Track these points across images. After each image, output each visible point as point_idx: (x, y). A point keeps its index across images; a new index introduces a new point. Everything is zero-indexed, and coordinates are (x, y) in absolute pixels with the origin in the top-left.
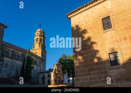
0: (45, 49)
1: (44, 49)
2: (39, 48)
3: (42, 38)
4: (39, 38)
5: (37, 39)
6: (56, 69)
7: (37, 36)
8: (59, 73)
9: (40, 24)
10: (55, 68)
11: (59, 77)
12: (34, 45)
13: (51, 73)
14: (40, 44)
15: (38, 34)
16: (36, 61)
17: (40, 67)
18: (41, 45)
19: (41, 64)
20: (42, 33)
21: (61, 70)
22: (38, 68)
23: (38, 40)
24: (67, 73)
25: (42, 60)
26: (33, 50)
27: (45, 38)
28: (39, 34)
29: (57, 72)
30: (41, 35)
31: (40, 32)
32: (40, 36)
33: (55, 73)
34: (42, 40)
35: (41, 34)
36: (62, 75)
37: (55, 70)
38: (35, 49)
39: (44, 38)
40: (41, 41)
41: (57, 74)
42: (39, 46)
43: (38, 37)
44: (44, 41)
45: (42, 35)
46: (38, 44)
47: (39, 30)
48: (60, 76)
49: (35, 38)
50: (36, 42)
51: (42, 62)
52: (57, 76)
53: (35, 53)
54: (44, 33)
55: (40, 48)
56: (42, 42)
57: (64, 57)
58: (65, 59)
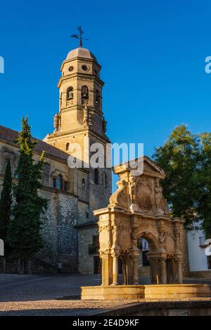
0: (104, 129)
1: (100, 132)
2: (77, 126)
3: (90, 85)
4: (75, 87)
5: (70, 89)
6: (126, 188)
7: (69, 77)
8: (150, 214)
9: (80, 29)
10: (121, 187)
11: (145, 236)
12: (59, 118)
13: (96, 213)
14: (80, 108)
15: (71, 69)
16: (65, 178)
17: (88, 203)
18: (85, 115)
19: (91, 191)
20: (89, 66)
21: (160, 196)
22: (76, 206)
23: (75, 92)
24: (198, 224)
25: (91, 175)
26: (56, 136)
27: (102, 84)
28: (75, 70)
29: (132, 209)
30: (83, 72)
31: (80, 59)
32: (81, 76)
33: (120, 213)
34: (91, 95)
35: (84, 68)
36: (167, 228)
37: (122, 195)
38: (62, 130)
39: (99, 83)
40: (87, 98)
41: (132, 222)
42: (80, 118)
43: (74, 83)
44: (98, 98)
45: (90, 72)
46: (75, 112)
47: (74, 53)
48: (152, 230)
49: (63, 89)
50: (64, 101)
51: (92, 182)
52: (133, 229)
53: (63, 148)
54: (94, 62)
55: (82, 127)
56: (91, 103)
57: (179, 142)
58: (189, 152)
